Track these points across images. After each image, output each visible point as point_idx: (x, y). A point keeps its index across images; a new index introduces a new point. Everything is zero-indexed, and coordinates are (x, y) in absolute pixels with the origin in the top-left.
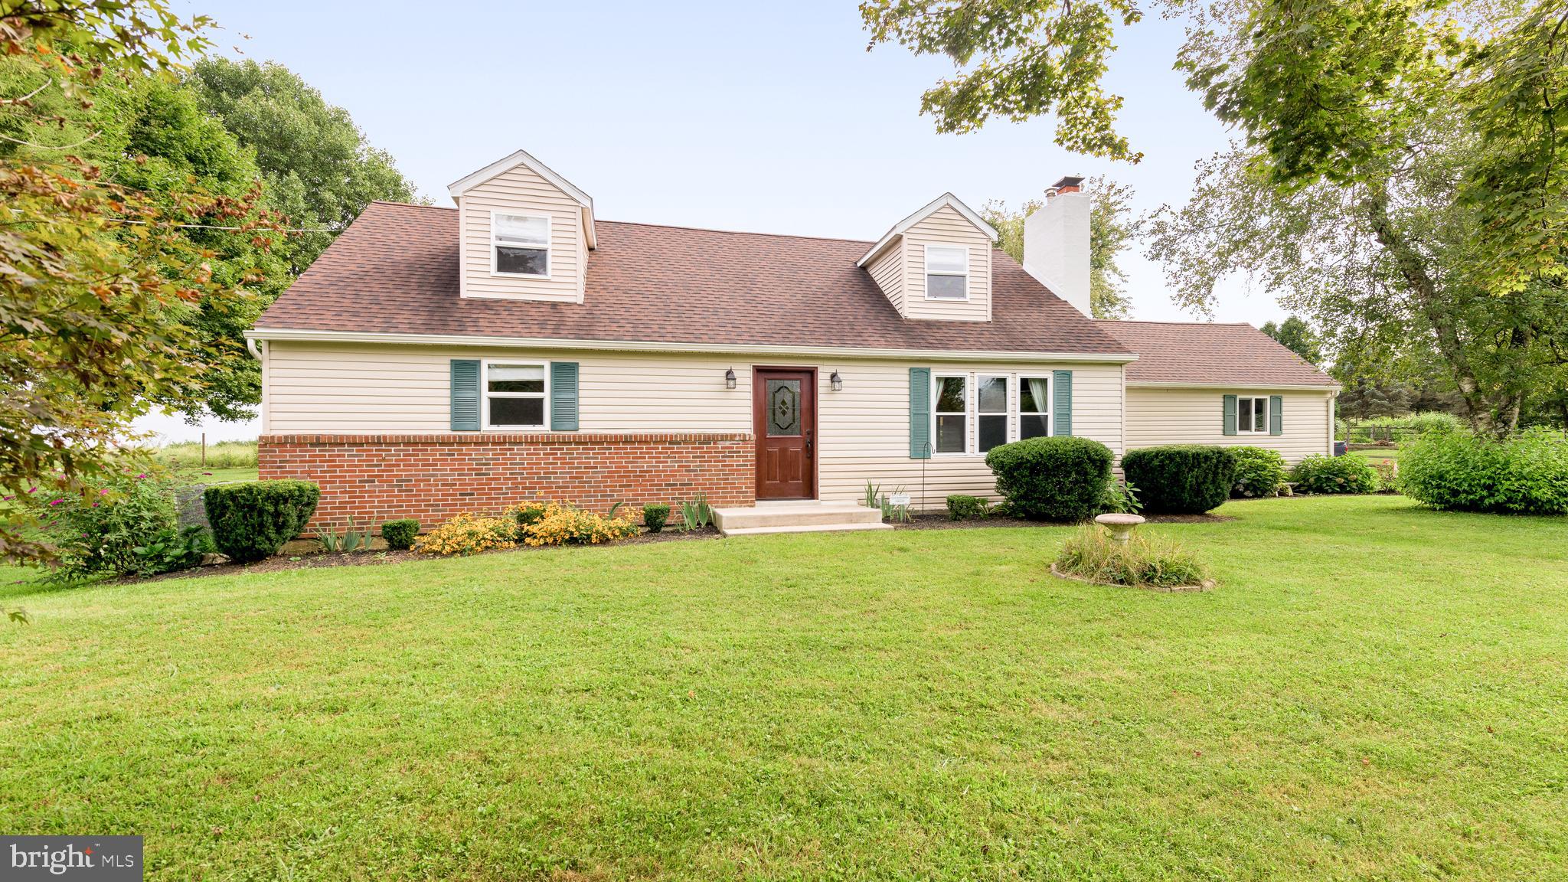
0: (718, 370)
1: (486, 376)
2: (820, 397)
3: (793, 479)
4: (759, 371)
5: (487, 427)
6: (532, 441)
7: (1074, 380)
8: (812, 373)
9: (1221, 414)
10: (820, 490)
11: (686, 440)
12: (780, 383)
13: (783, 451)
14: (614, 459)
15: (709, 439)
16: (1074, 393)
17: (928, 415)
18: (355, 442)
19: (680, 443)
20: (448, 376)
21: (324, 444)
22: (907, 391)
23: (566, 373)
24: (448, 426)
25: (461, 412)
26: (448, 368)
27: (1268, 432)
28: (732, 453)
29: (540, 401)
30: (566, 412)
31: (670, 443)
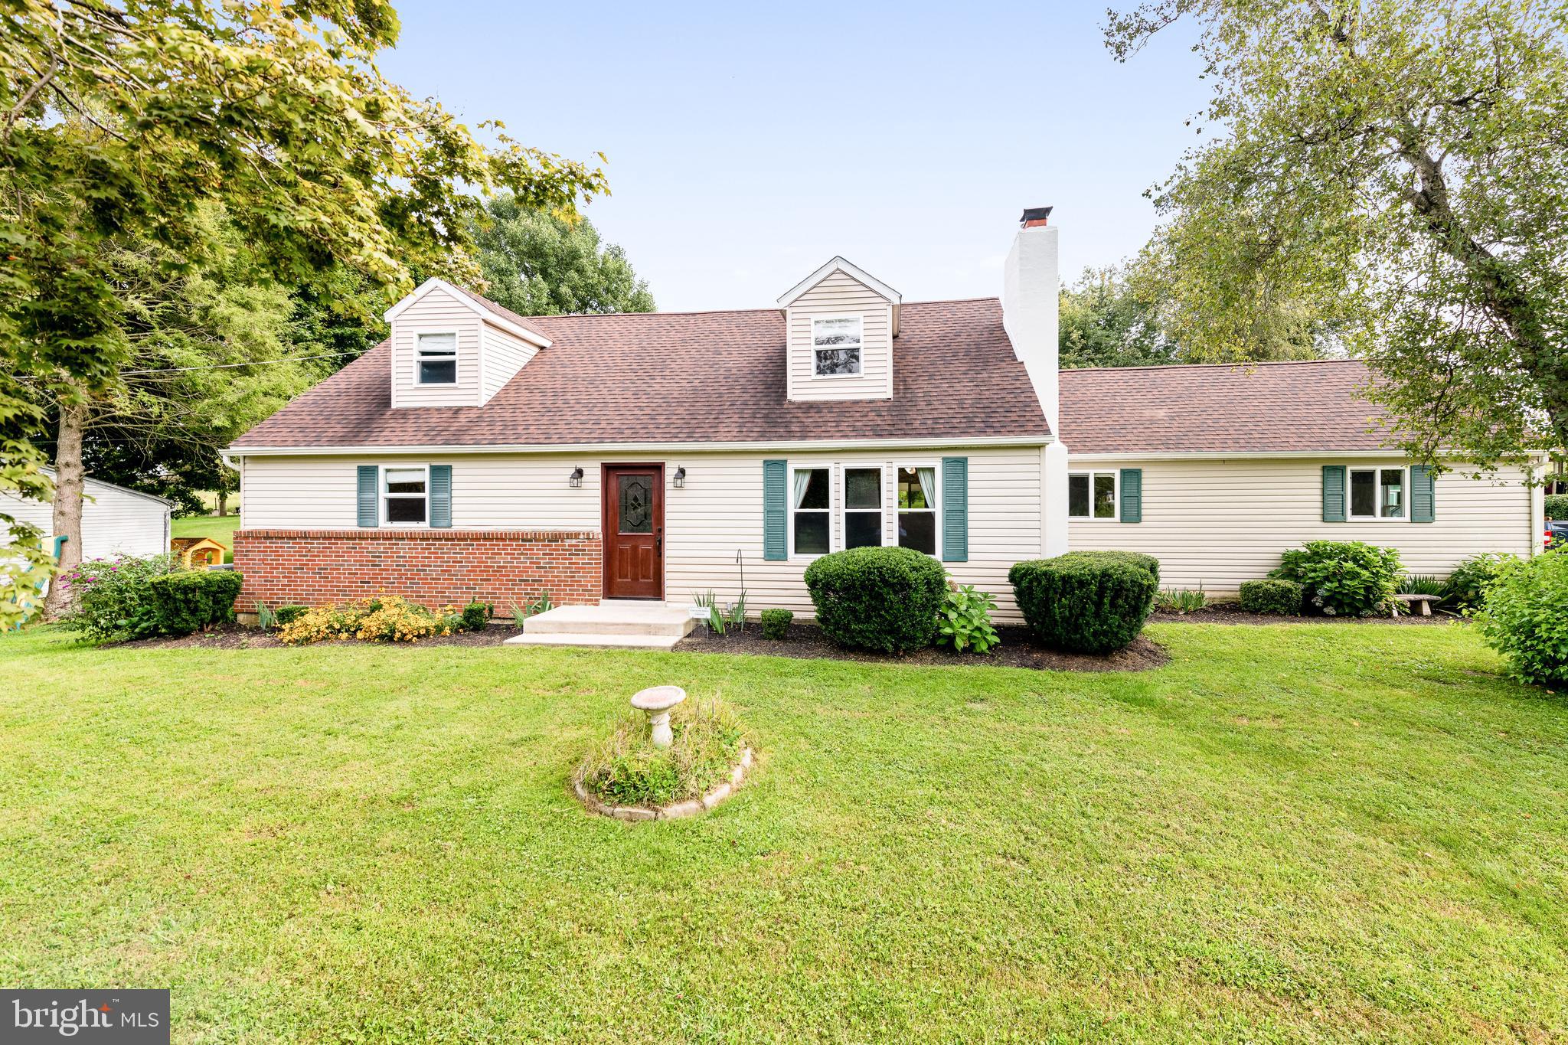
0: (568, 467)
1: (383, 480)
2: (667, 494)
3: (644, 577)
4: (608, 469)
5: (384, 525)
6: (412, 537)
7: (970, 468)
8: (659, 468)
9: (1319, 492)
10: (667, 591)
11: (536, 538)
12: (632, 480)
13: (635, 548)
14: (473, 555)
15: (556, 537)
16: (970, 484)
17: (784, 513)
18: (291, 537)
19: (530, 541)
20: (355, 480)
21: (272, 538)
22: (761, 486)
23: (441, 473)
24: (355, 522)
25: (365, 512)
26: (355, 473)
27: (1407, 518)
28: (578, 551)
29: (423, 500)
30: (443, 512)
31: (523, 540)
